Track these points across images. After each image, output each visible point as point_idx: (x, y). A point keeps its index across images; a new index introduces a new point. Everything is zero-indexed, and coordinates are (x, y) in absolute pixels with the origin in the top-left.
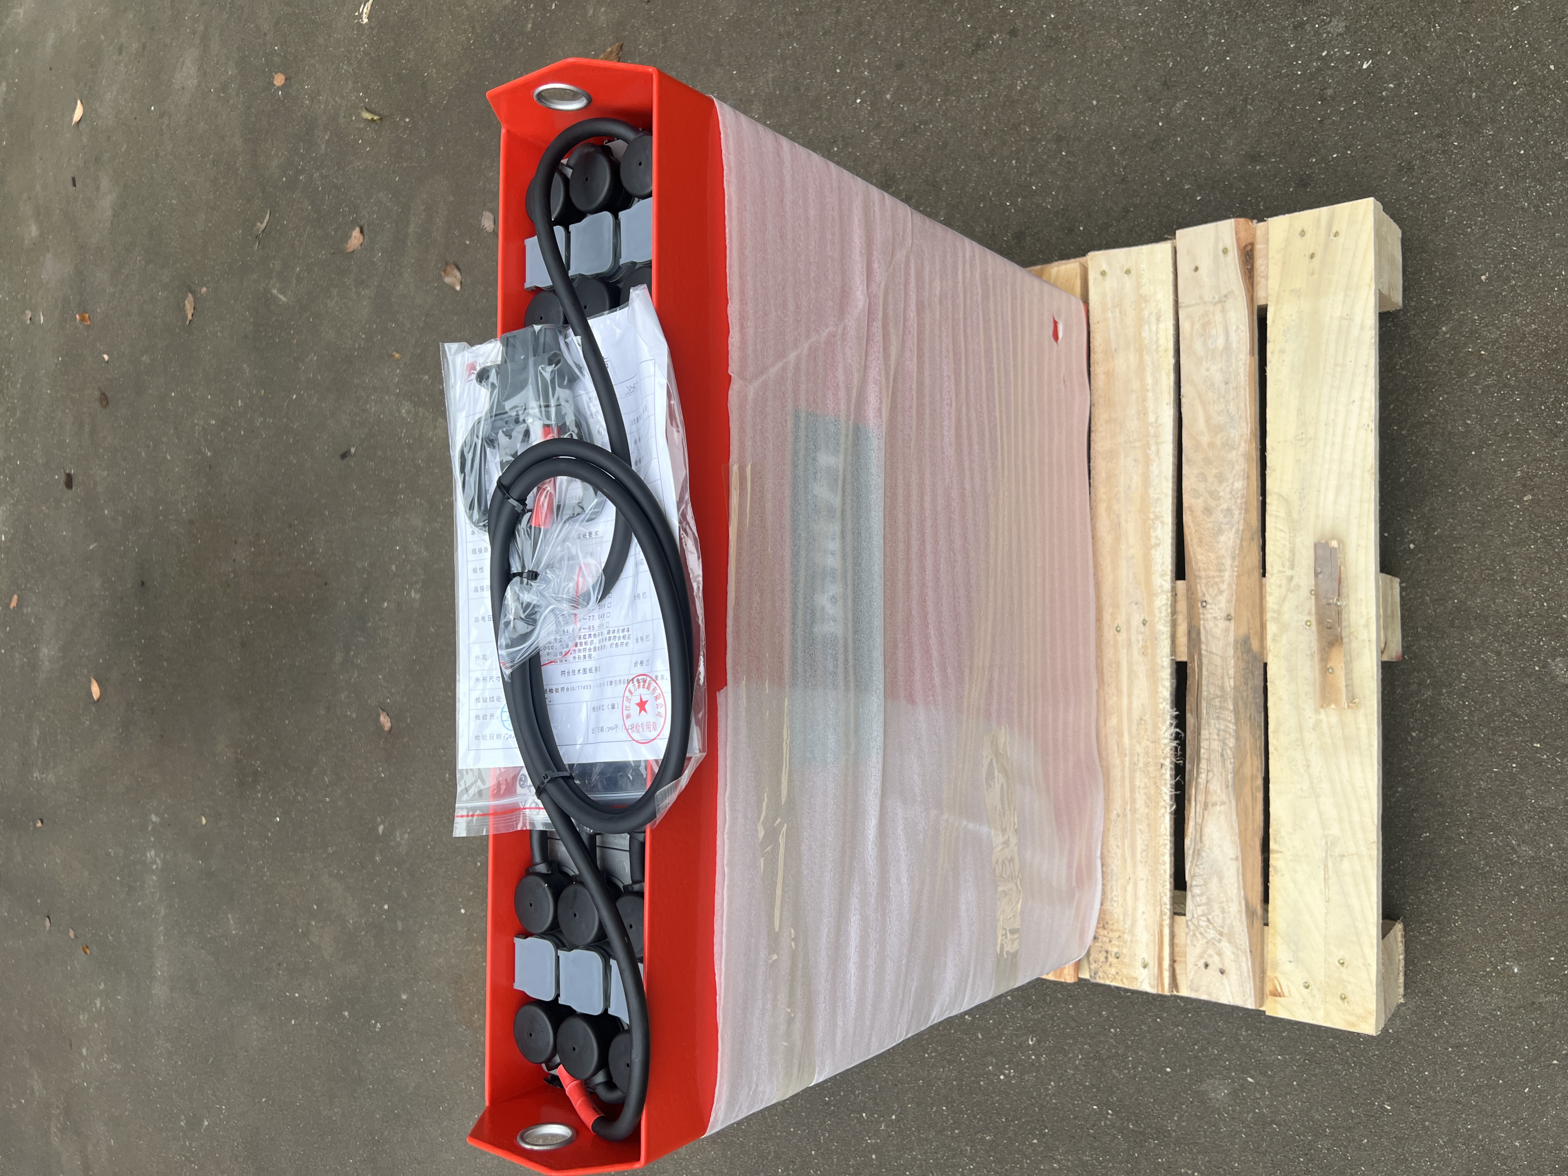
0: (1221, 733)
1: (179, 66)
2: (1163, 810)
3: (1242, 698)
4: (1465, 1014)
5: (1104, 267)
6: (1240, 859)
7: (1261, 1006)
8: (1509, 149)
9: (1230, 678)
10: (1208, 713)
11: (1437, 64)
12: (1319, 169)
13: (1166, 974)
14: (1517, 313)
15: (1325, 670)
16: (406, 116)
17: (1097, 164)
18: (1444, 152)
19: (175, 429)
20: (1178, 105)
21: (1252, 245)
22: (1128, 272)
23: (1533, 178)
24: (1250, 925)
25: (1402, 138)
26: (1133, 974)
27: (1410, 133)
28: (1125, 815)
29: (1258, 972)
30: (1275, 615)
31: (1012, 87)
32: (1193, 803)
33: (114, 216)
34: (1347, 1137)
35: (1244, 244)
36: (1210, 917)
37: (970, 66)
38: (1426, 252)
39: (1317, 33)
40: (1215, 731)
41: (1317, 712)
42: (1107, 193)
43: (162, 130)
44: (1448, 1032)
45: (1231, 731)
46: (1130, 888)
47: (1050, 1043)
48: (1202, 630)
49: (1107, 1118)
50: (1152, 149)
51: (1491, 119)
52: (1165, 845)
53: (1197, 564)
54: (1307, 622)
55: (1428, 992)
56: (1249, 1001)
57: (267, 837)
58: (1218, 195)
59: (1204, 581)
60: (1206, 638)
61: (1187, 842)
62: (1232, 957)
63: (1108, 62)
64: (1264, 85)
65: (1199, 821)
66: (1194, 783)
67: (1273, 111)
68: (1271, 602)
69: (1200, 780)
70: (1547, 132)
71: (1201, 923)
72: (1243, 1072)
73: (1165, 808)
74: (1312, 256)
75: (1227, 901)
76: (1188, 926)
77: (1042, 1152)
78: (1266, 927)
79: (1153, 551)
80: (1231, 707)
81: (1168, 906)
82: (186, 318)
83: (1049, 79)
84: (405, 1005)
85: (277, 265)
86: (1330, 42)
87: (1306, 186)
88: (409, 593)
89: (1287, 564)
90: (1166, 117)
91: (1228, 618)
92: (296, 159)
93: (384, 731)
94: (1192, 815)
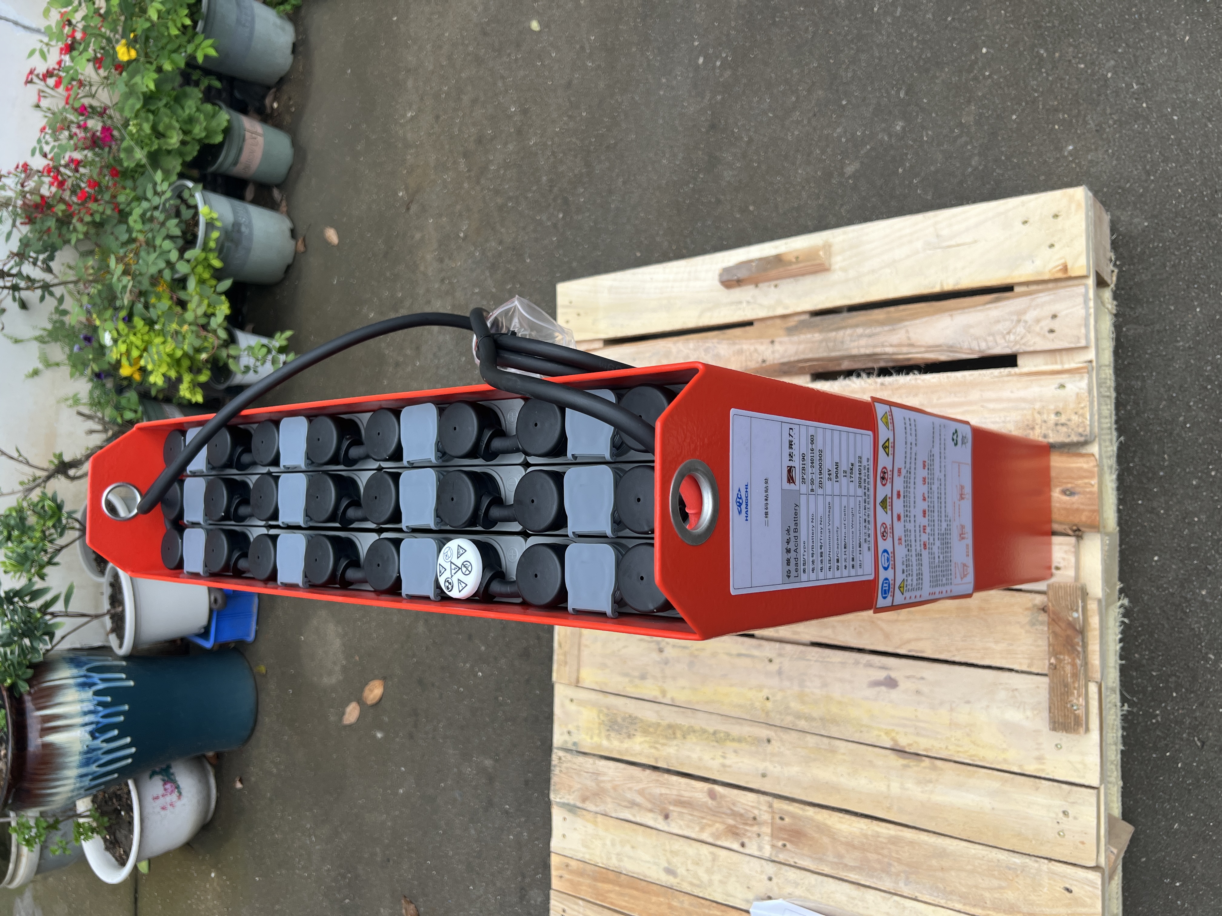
0: (853, 339)
2: (919, 382)
3: (828, 327)
6: (950, 314)
9: (814, 337)
10: (839, 351)
26: (1074, 397)
32: (912, 356)
36: (1005, 332)
40: (853, 343)
45: (852, 331)
48: (782, 361)
52: (948, 379)
54: (775, 288)
60: (786, 358)
61: (945, 358)
62: (1038, 310)
66: (895, 358)
74: (579, 314)
75: (988, 319)
76: (1023, 351)
80: (833, 334)
91: (772, 342)
94: (919, 356)
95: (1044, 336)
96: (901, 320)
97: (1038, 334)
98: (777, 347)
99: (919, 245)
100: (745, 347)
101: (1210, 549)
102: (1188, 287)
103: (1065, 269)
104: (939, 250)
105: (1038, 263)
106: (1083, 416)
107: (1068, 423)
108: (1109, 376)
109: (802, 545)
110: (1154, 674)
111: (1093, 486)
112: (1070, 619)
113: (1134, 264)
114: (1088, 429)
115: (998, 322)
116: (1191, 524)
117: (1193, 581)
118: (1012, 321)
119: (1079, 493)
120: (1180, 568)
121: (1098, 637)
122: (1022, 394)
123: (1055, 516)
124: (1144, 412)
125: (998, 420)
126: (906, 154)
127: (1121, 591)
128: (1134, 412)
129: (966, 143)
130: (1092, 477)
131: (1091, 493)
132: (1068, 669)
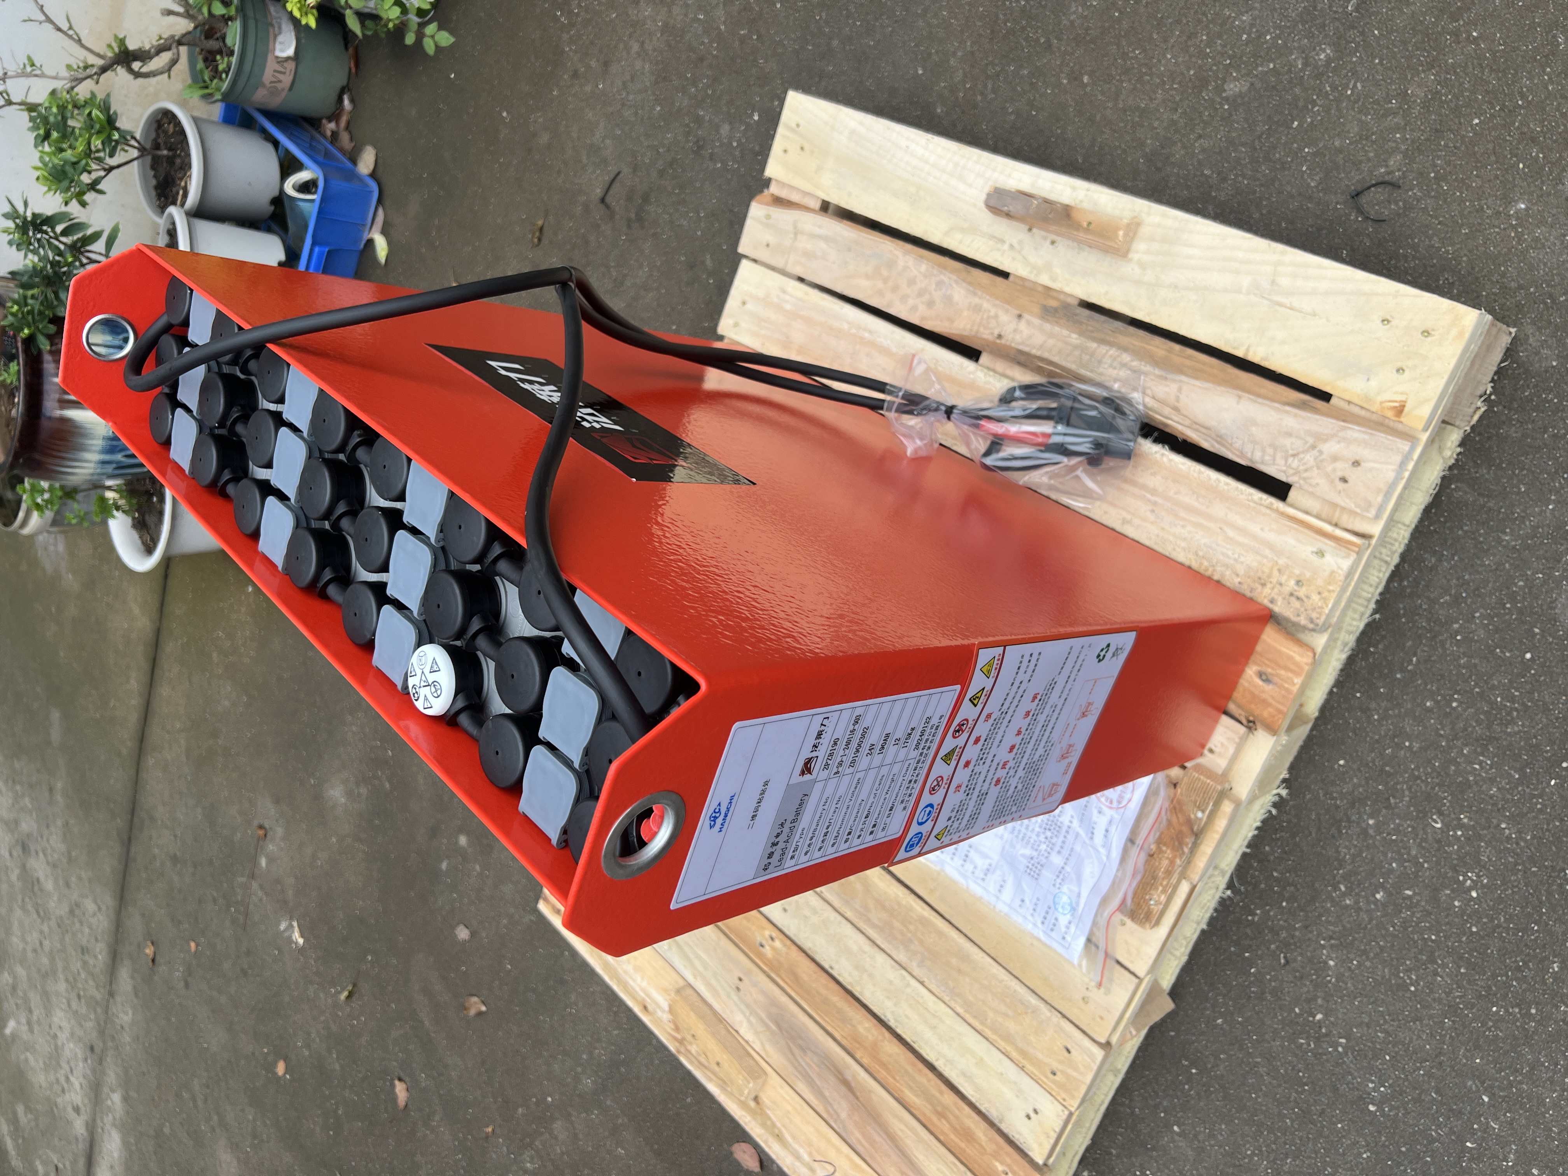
0: (1115, 364)
3: (1092, 332)
5: (731, 322)
6: (1240, 393)
9: (1070, 337)
10: (1092, 371)
15: (1087, 230)
21: (775, 196)
22: (744, 303)
24: (1321, 413)
26: (1327, 573)
28: (1155, 504)
29: (1369, 423)
30: (1034, 271)
32: (1169, 422)
35: (773, 203)
36: (1291, 452)
39: (722, 146)
40: (1110, 369)
41: (1130, 261)
45: (1117, 353)
46: (1231, 533)
47: (1446, 798)
48: (1021, 347)
52: (1200, 472)
53: (965, 330)
54: (1050, 244)
56: (1398, 444)
59: (982, 329)
60: (1027, 346)
61: (1205, 445)
62: (1342, 444)
65: (1187, 422)
66: (1151, 413)
71: (1295, 466)
73: (1163, 455)
74: (802, 148)
75: (1280, 425)
78: (1332, 399)
79: (940, 368)
80: (1095, 345)
81: (1272, 501)
86: (731, 138)
89: (999, 245)
91: (1019, 317)
92: (328, 1104)
94: (1182, 428)
95: (1332, 482)
96: (1179, 370)
97: (1327, 476)
98: (1022, 326)
99: (1246, 282)
100: (986, 305)
101: (1403, 783)
102: (1556, 472)
103: (1400, 410)
104: (1265, 302)
105: (1373, 383)
106: (1325, 600)
107: (1305, 600)
108: (1400, 539)
109: (799, 831)
110: (1275, 874)
111: (1294, 684)
112: (1192, 816)
113: (1510, 409)
114: (1323, 618)
115: (1289, 435)
116: (1399, 746)
117: (1367, 805)
118: (1307, 442)
119: (1275, 684)
120: (1360, 785)
121: (1215, 842)
122: (1272, 537)
123: (1237, 695)
124: (1419, 597)
125: (1230, 553)
126: (1314, 103)
127: (1284, 781)
128: (1408, 590)
129: (1397, 129)
130: (1298, 674)
131: (1287, 690)
132: (1165, 863)
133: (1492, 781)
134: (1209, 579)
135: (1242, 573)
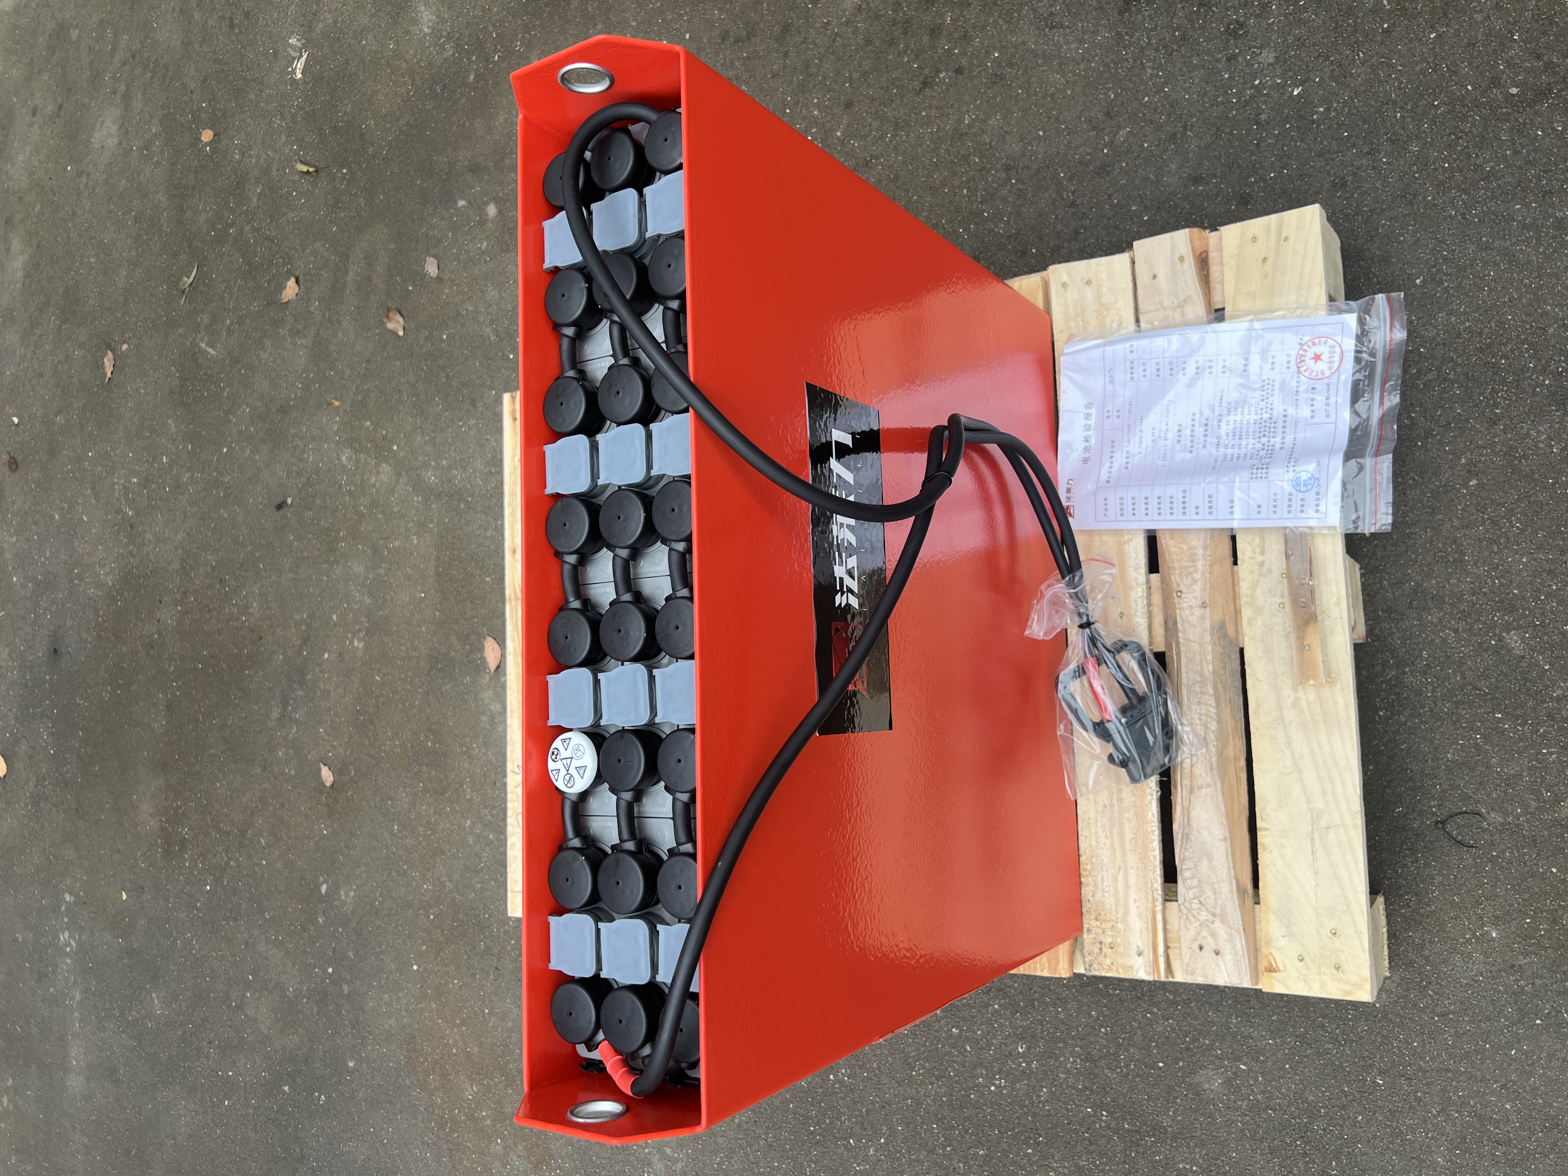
1: (98, 125)
2: (1149, 797)
4: (1449, 982)
5: (1065, 278)
6: (1228, 839)
7: (1257, 984)
8: (1434, 163)
9: (1208, 664)
10: (1188, 699)
11: (1362, 89)
12: (1258, 187)
13: (1162, 961)
14: (1451, 313)
15: (1302, 647)
16: (344, 168)
17: (1046, 190)
18: (1374, 168)
19: (93, 489)
20: (1121, 133)
21: (1206, 252)
22: (1089, 283)
23: (1458, 188)
24: (1242, 904)
25: (1334, 156)
26: (1128, 963)
27: (1341, 152)
28: (1112, 805)
29: (1252, 950)
30: (1249, 600)
31: (960, 120)
32: (1179, 788)
33: (26, 277)
34: (1342, 1116)
35: (1199, 252)
37: (919, 103)
38: (1363, 260)
39: (1249, 64)
40: (1197, 716)
41: (1295, 690)
42: (1057, 217)
43: (79, 189)
44: (1433, 1001)
45: (1213, 715)
46: (1120, 877)
47: (1041, 1047)
49: (1101, 1120)
50: (1098, 174)
51: (1416, 137)
52: (1153, 832)
53: (1170, 555)
54: (1280, 604)
55: (1411, 963)
56: (1245, 979)
57: (195, 907)
58: (1164, 215)
60: (1183, 626)
61: (1175, 827)
62: (1226, 936)
63: (1053, 95)
64: (1201, 112)
65: (1186, 805)
67: (1212, 136)
68: (1244, 587)
69: (1184, 765)
70: (1468, 147)
71: (1194, 906)
72: (1235, 1060)
73: (1152, 795)
74: (1265, 260)
75: (1218, 882)
76: (1180, 910)
77: (1037, 1162)
78: (1257, 906)
79: (1127, 547)
81: (1160, 892)
82: (106, 374)
83: (997, 112)
84: (353, 1072)
85: (206, 318)
86: (1262, 71)
87: (1247, 203)
88: (351, 643)
89: (1258, 550)
90: (1110, 144)
91: (1204, 605)
92: (226, 213)
93: (325, 786)
94: (1179, 799)
95: (1195, 940)
97: (1198, 934)
99: (1319, 804)
103: (1271, 969)
104: (1310, 827)
105: (1283, 942)
107: (1102, 954)
115: (1215, 890)
118: (1215, 908)
122: (1133, 911)
125: (1106, 883)
133: (1068, 1072)
134: (1079, 876)
135: (1097, 898)
